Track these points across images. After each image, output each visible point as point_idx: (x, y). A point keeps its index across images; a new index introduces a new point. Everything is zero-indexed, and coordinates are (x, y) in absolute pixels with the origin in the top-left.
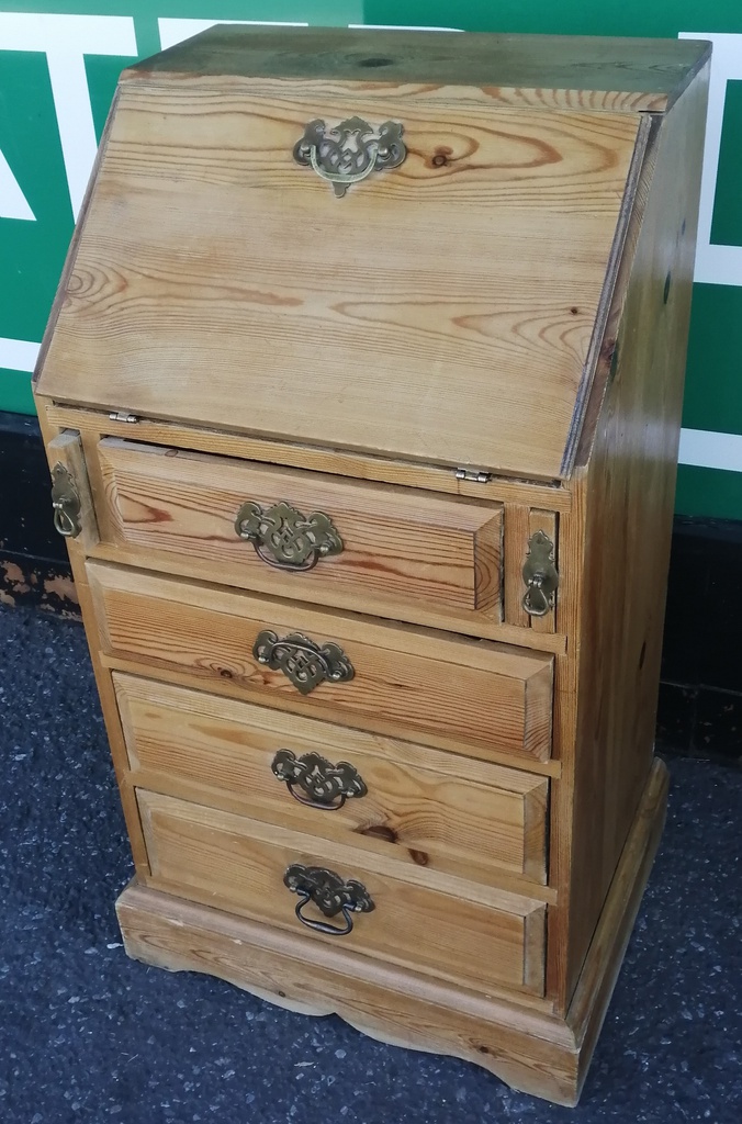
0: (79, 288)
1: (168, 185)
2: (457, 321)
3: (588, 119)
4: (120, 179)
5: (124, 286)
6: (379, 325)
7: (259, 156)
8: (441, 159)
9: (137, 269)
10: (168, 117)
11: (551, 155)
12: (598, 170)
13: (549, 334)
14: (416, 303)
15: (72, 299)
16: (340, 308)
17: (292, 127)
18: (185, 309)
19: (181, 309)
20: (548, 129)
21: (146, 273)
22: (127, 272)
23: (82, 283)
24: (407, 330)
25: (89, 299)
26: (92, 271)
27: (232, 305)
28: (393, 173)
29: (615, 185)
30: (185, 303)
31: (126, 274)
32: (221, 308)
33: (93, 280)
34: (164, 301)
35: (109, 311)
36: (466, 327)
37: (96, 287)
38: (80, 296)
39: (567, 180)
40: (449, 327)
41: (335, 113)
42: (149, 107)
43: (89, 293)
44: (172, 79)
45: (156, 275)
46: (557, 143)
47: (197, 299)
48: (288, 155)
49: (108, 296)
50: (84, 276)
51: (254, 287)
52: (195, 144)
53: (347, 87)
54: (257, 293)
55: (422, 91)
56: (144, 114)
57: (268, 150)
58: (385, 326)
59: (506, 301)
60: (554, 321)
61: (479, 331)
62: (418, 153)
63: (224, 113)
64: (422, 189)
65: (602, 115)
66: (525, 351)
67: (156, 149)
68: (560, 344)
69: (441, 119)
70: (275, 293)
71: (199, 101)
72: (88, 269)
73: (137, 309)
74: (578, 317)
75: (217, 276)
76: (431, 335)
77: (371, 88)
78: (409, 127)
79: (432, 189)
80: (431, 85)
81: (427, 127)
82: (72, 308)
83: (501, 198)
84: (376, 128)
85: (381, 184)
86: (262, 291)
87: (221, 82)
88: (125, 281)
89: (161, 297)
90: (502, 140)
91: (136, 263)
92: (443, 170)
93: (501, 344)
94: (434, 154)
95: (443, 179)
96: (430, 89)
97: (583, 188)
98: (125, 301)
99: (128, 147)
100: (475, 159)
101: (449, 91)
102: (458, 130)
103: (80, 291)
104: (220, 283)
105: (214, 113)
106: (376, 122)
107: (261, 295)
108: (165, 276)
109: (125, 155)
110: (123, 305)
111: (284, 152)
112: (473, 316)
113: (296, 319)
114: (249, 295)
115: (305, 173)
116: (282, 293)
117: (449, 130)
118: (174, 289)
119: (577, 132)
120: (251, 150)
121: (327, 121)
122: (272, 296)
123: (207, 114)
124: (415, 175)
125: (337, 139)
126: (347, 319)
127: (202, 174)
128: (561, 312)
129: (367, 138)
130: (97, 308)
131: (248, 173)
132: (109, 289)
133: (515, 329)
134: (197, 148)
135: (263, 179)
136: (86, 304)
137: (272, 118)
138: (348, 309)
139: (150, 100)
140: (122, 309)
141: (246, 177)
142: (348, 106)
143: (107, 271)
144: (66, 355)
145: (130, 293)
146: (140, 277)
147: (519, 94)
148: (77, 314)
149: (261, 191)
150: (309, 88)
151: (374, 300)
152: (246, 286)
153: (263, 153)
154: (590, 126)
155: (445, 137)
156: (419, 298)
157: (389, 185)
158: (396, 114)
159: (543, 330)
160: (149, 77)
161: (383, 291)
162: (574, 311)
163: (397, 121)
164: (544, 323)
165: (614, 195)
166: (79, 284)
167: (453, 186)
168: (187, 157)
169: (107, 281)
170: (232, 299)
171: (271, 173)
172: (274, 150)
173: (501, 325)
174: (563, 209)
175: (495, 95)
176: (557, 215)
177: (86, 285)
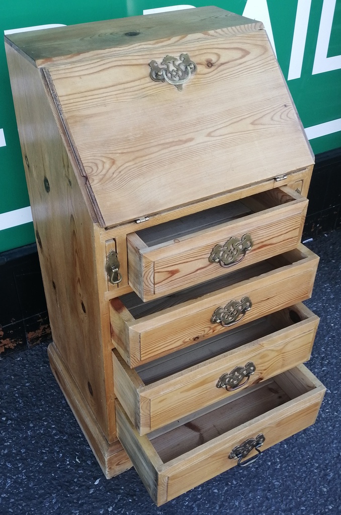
0: (93, 170)
1: (103, 109)
2: (252, 123)
3: (249, 36)
4: (77, 113)
5: (113, 162)
6: (227, 136)
7: (137, 83)
8: (210, 64)
9: (113, 152)
10: (82, 77)
11: (246, 53)
12: (263, 54)
13: (283, 117)
14: (235, 122)
15: (93, 177)
16: (209, 135)
17: (143, 67)
18: (148, 161)
19: (147, 161)
20: (238, 42)
21: (119, 152)
22: (110, 155)
23: (92, 168)
24: (239, 133)
25: (100, 174)
26: (93, 161)
27: (166, 151)
28: (196, 74)
29: (271, 57)
30: (147, 158)
31: (110, 156)
32: (163, 154)
33: (97, 165)
34: (137, 161)
35: (115, 175)
36: (256, 124)
37: (100, 167)
38: (96, 174)
39: (256, 60)
40: (251, 127)
41: (158, 56)
42: (69, 75)
43: (99, 171)
44: (65, 59)
45: (125, 151)
46: (245, 47)
47: (150, 154)
48: (148, 79)
49: (110, 169)
50: (90, 165)
51: (171, 140)
52: (104, 86)
53: (150, 44)
54: (173, 142)
55: (181, 39)
56: (69, 79)
57: (139, 79)
58: (230, 135)
59: (263, 110)
60: (282, 111)
61: (261, 124)
62: (200, 64)
63: (108, 68)
64: (210, 78)
65: (253, 33)
66: (280, 125)
67: (86, 94)
68: (288, 119)
69: (200, 48)
70: (181, 139)
71: (92, 66)
72: (91, 161)
73: (127, 169)
74: (288, 108)
75: (152, 141)
76: (247, 132)
77: (160, 43)
78: (190, 54)
79: (214, 77)
80: (183, 36)
81: (197, 53)
82: (96, 182)
83: (239, 73)
84: (178, 58)
85: (194, 80)
86: (175, 140)
87: (92, 55)
88: (112, 159)
89: (133, 160)
90: (226, 51)
91: (112, 149)
92: (213, 68)
93: (271, 126)
94: (206, 63)
95: (215, 72)
96: (184, 38)
97: (263, 61)
98: (119, 168)
99: (71, 97)
100: (222, 60)
101: (190, 37)
102: (209, 51)
103: (94, 172)
104: (156, 143)
105: (104, 69)
106: (177, 56)
107: (176, 142)
108: (129, 150)
109: (72, 101)
110: (119, 170)
111: (146, 78)
112: (256, 120)
113: (196, 146)
114: (172, 144)
115: (161, 85)
116: (184, 138)
117: (206, 52)
118: (137, 154)
119: (249, 41)
120: (131, 81)
121: (156, 60)
122: (181, 141)
123: (100, 71)
124: (204, 73)
125: (165, 67)
126: (215, 138)
127: (116, 99)
128: (282, 108)
129: (177, 63)
130: (107, 176)
131: (137, 92)
132: (107, 166)
133: (272, 119)
134: (106, 88)
135: (145, 93)
136: (101, 177)
137: (132, 65)
138: (212, 134)
139: (67, 71)
140: (120, 172)
141: (137, 94)
142: (161, 52)
143: (100, 158)
144: (108, 204)
145: (118, 163)
146: (118, 155)
147: (217, 32)
148: (100, 183)
149: (147, 98)
150: (134, 48)
151: (220, 127)
152: (167, 141)
153: (137, 82)
154: (251, 38)
155: (205, 55)
156: (235, 120)
157: (197, 80)
158: (182, 50)
159: (281, 116)
160: (54, 61)
161: (221, 122)
162: (285, 106)
163: (185, 53)
164: (279, 114)
165: (273, 61)
166: (91, 170)
167: (221, 73)
168: (103, 93)
169: (104, 163)
170: (165, 148)
171: (147, 89)
172: (141, 79)
173: (267, 119)
174: (261, 71)
175: (209, 35)
176: (260, 74)
177: (95, 169)
